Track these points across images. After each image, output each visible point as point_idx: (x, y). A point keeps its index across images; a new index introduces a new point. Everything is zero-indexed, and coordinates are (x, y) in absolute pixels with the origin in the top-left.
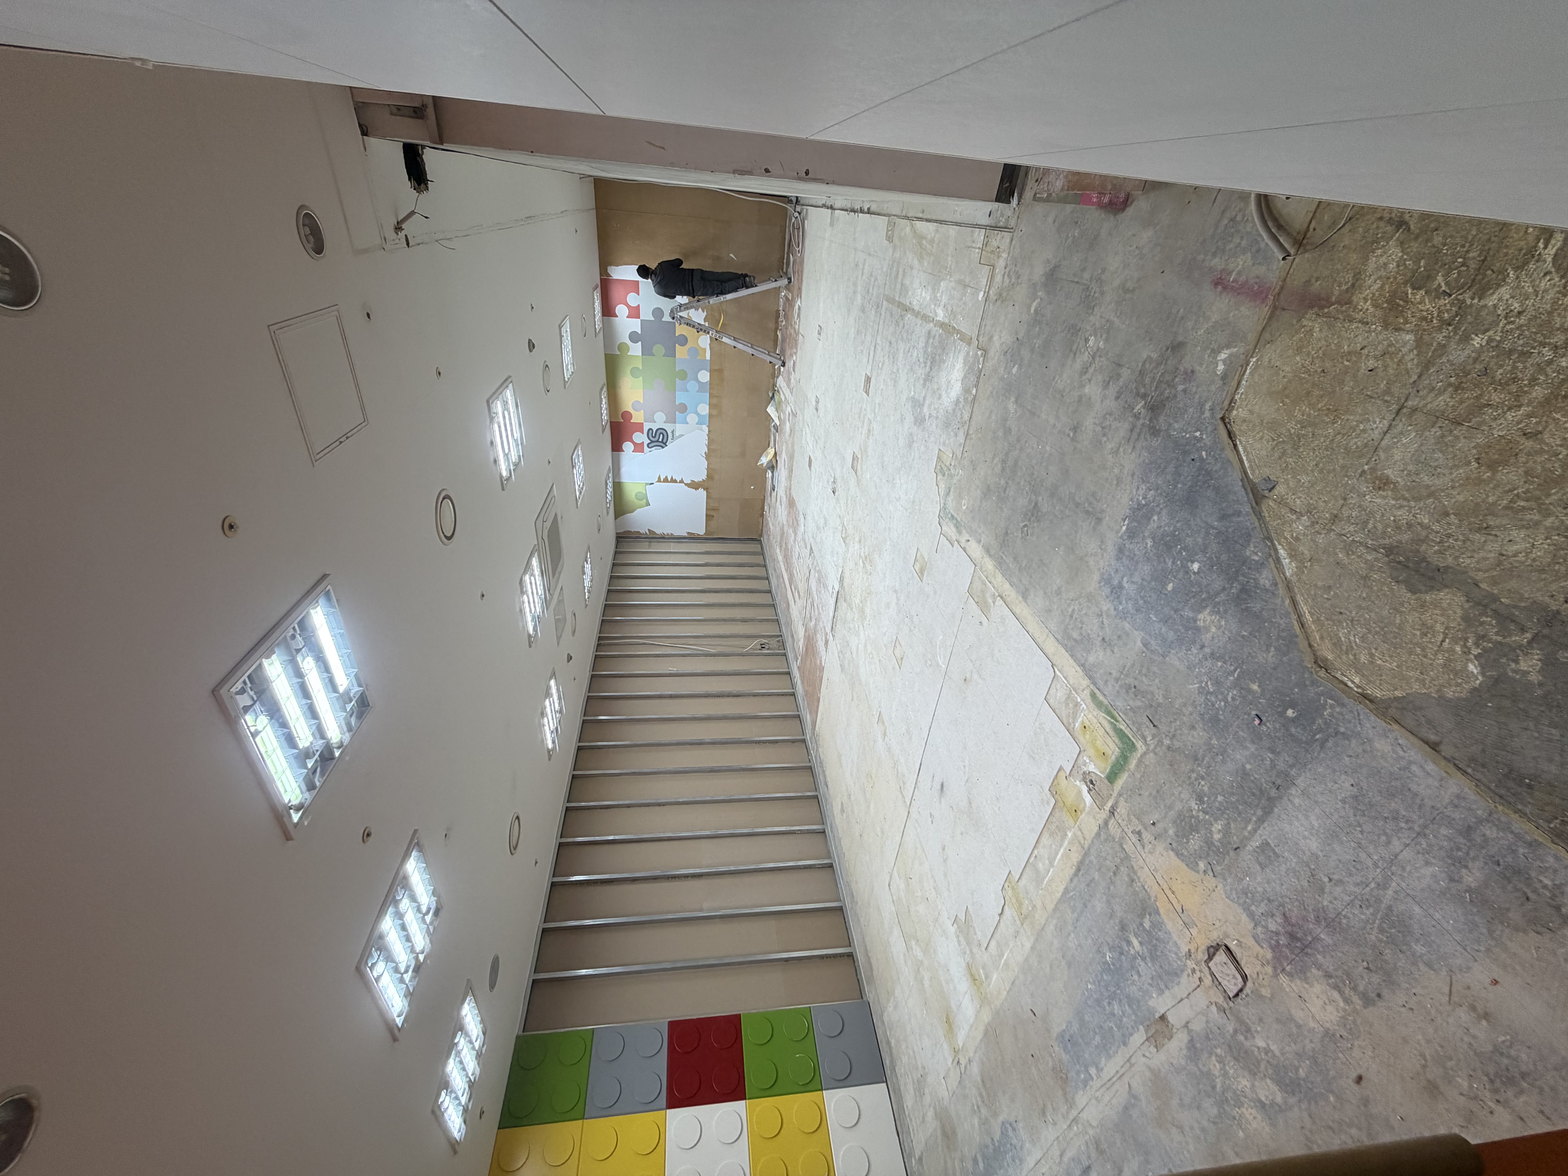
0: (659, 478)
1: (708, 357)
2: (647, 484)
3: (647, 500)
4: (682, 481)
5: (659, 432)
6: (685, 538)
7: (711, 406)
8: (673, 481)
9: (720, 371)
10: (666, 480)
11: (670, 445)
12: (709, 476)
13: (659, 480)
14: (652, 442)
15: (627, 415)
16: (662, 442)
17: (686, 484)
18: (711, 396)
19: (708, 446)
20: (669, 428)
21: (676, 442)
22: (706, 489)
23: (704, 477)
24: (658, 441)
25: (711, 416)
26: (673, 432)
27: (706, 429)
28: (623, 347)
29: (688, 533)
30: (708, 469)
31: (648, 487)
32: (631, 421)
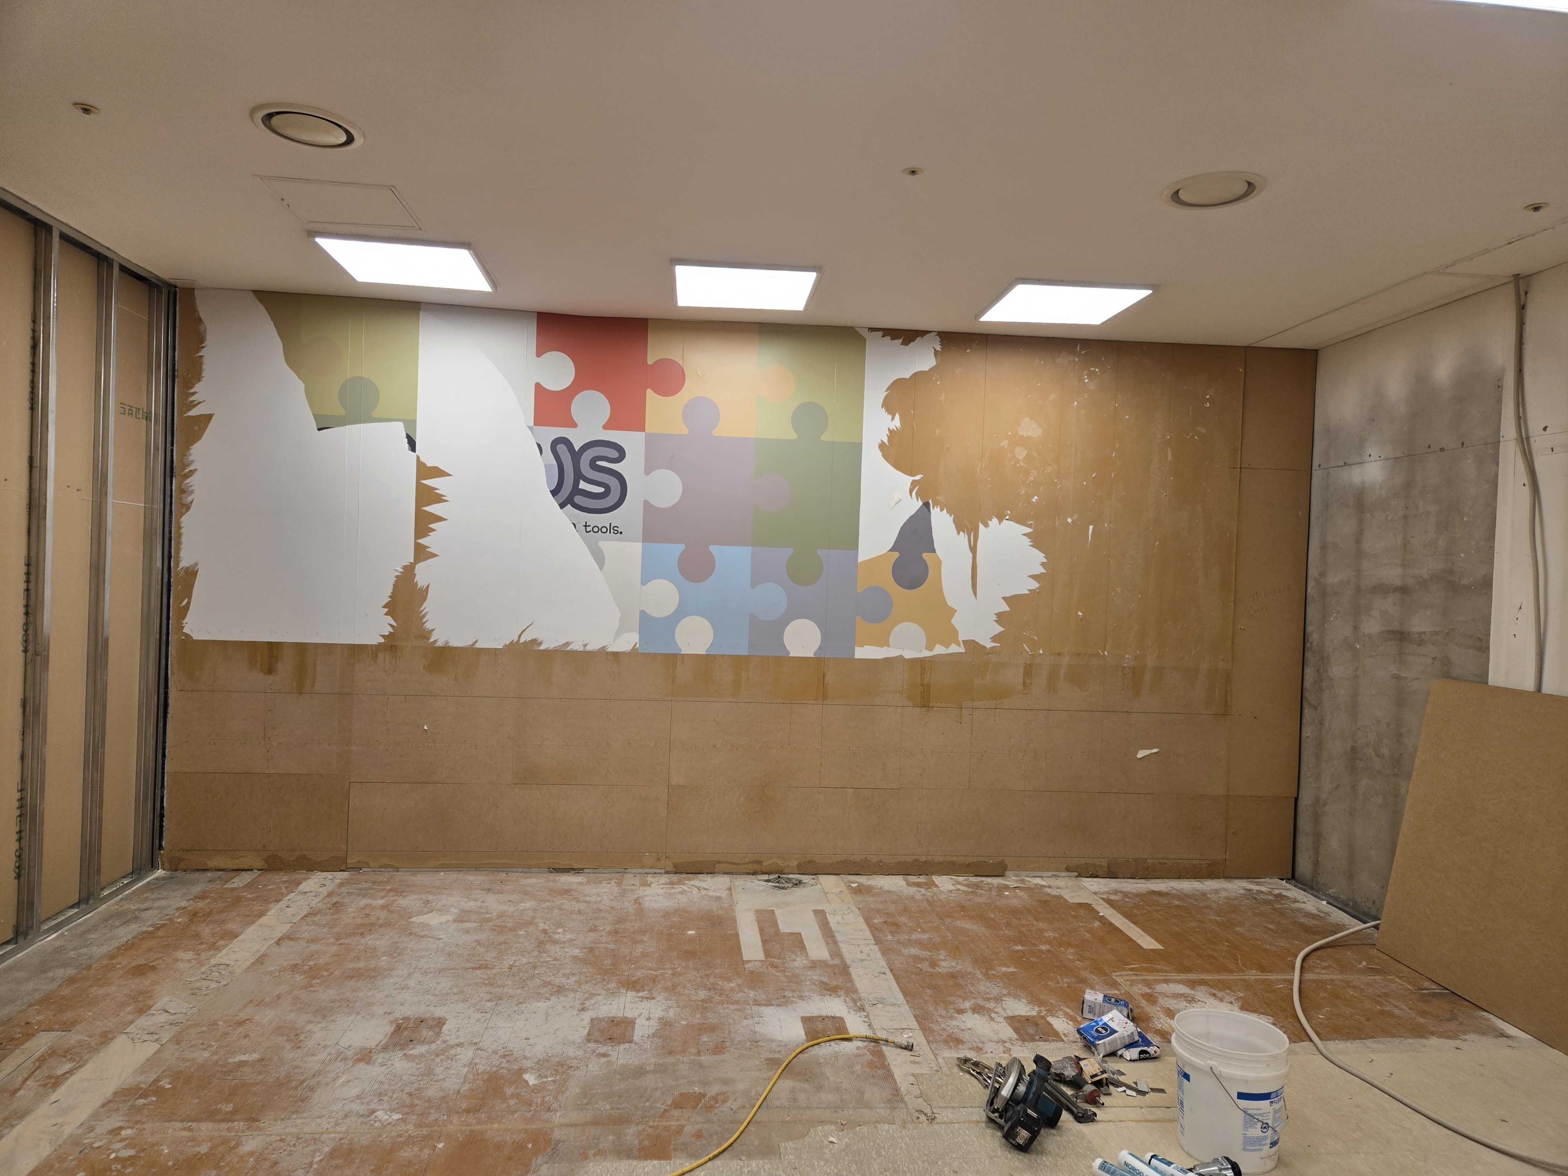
0: (438, 473)
1: (863, 652)
2: (410, 425)
3: (342, 422)
4: (421, 553)
5: (614, 483)
6: (168, 557)
7: (705, 661)
8: (424, 524)
9: (822, 693)
10: (426, 496)
11: (562, 520)
12: (444, 658)
13: (424, 471)
14: (576, 456)
16: (576, 491)
17: (409, 571)
18: (739, 662)
19: (561, 653)
20: (629, 515)
21: (575, 541)
22: (391, 645)
23: (439, 637)
24: (579, 476)
25: (673, 660)
26: (614, 530)
27: (626, 643)
29: (191, 573)
30: (474, 653)
31: (398, 430)
32: (649, 392)
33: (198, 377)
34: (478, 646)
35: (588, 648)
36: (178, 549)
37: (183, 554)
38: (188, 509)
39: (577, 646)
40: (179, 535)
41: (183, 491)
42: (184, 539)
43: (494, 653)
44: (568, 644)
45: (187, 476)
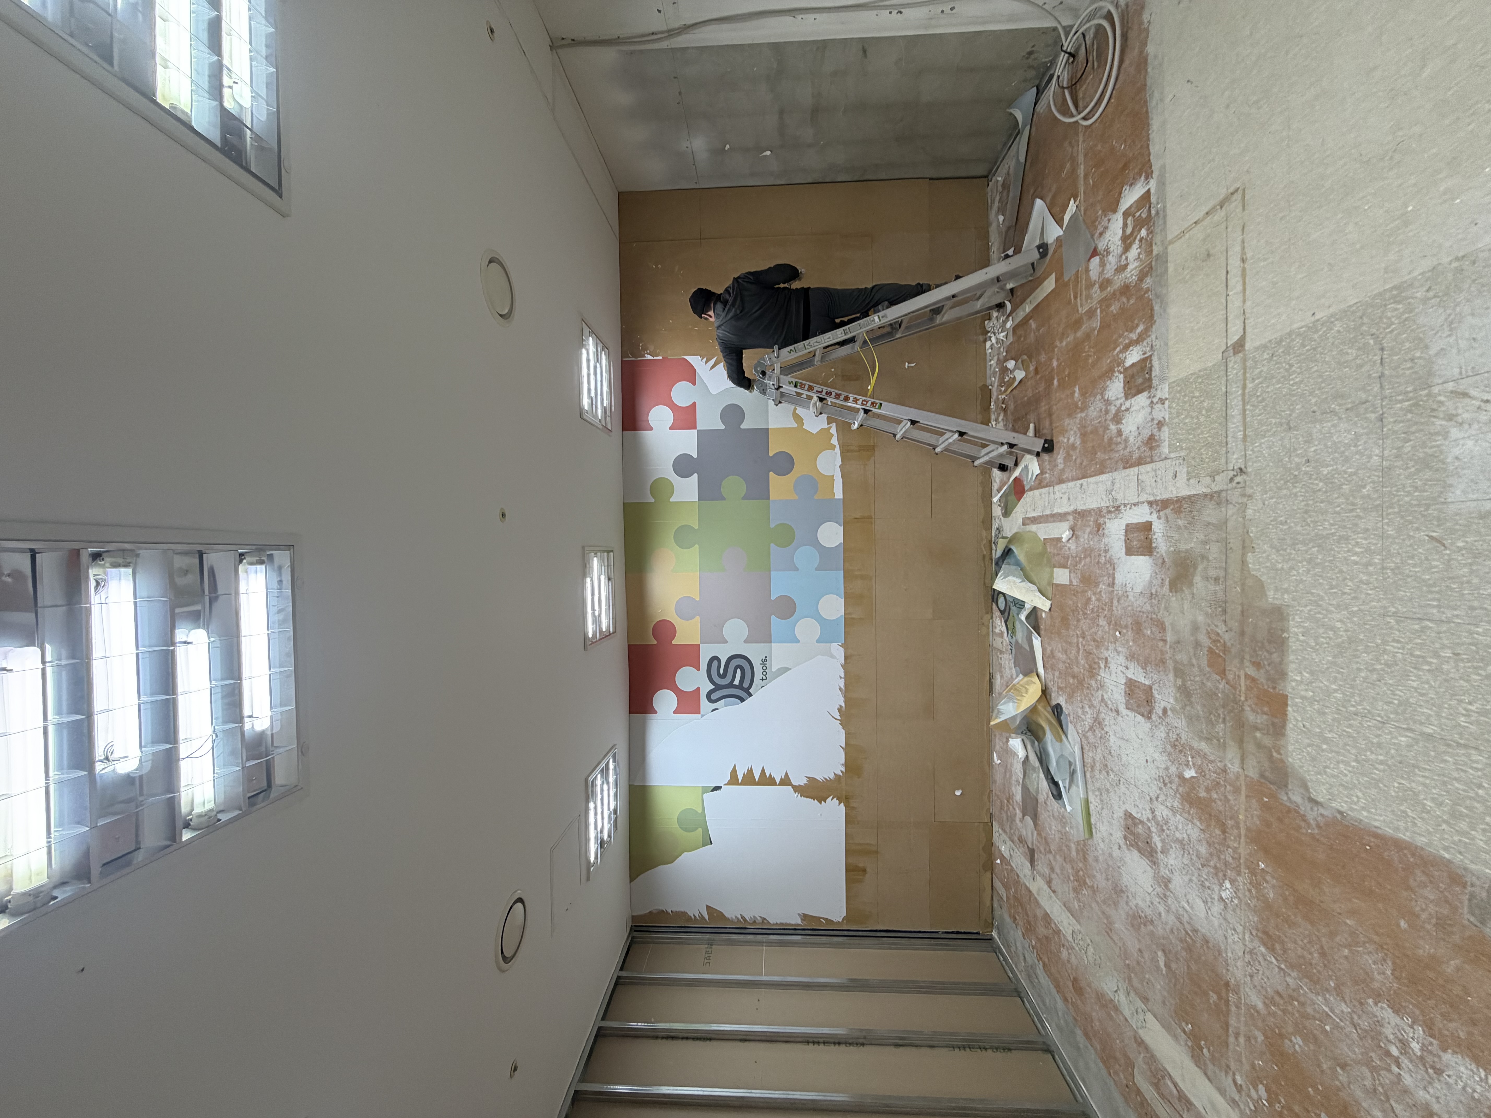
0: (734, 772)
1: (839, 494)
2: (705, 790)
3: (706, 831)
4: (786, 781)
5: (734, 663)
6: (794, 930)
7: (849, 598)
8: (767, 780)
9: (867, 520)
10: (749, 779)
11: (760, 695)
12: (852, 766)
13: (734, 780)
14: (718, 687)
15: (666, 630)
16: (740, 686)
17: (797, 789)
18: (848, 576)
19: (847, 691)
20: (754, 653)
21: (772, 686)
22: (845, 799)
23: (839, 769)
24: (731, 685)
25: (849, 621)
26: (764, 662)
27: (838, 652)
28: (662, 488)
29: (805, 917)
30: (848, 748)
31: (708, 796)
32: (674, 642)
33: (684, 914)
34: (843, 746)
35: (843, 676)
36: (790, 925)
37: (793, 922)
38: (765, 919)
39: (842, 684)
40: (782, 924)
41: (755, 922)
42: (784, 921)
43: (848, 735)
44: (840, 689)
45: (745, 920)
